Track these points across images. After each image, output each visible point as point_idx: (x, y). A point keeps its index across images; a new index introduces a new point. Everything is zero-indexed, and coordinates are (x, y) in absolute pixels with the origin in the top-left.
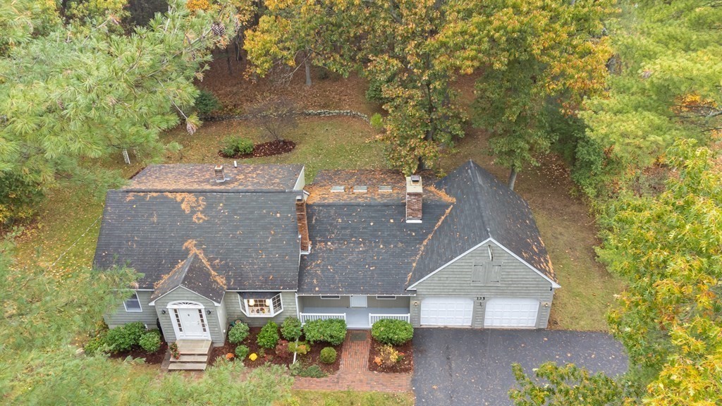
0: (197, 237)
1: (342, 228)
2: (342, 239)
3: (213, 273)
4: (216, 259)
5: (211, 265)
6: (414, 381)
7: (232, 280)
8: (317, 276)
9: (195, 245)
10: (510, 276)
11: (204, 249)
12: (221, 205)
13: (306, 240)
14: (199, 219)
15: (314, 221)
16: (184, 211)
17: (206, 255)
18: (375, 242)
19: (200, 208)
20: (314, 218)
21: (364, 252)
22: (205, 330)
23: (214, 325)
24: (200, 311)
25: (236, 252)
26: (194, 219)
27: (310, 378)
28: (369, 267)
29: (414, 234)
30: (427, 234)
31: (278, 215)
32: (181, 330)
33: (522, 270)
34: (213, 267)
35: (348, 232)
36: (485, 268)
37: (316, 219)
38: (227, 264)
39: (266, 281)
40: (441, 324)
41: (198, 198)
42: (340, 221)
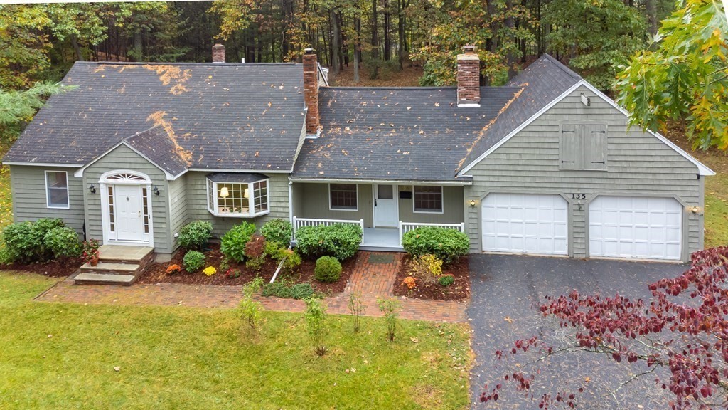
0: (169, 109)
1: (367, 113)
2: (365, 124)
3: (177, 146)
4: (186, 132)
5: (177, 139)
6: (469, 312)
7: (202, 156)
8: (323, 160)
9: (164, 117)
10: (623, 153)
11: (174, 122)
12: (210, 77)
13: (314, 115)
14: (177, 90)
15: (329, 105)
16: (162, 82)
17: (174, 128)
18: (412, 128)
19: (183, 80)
20: (331, 101)
21: (396, 137)
22: (147, 230)
23: (162, 216)
24: (145, 191)
25: (216, 125)
26: (172, 90)
27: (292, 300)
28: (402, 151)
29: (468, 119)
30: (487, 120)
31: (281, 87)
32: (113, 228)
33: (641, 141)
34: (180, 141)
35: (375, 116)
36: (580, 136)
37: (333, 103)
38: (200, 139)
39: (249, 160)
40: (516, 249)
41: (183, 71)
42: (365, 104)
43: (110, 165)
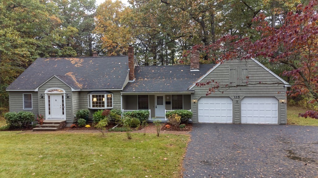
0: (74, 71)
1: (154, 74)
2: (153, 77)
3: (77, 83)
4: (80, 78)
5: (77, 81)
6: (190, 133)
7: (86, 86)
8: (135, 87)
9: (72, 74)
11: (76, 75)
12: (91, 61)
13: (132, 72)
14: (78, 65)
15: (139, 71)
16: (72, 63)
17: (76, 77)
18: (172, 78)
19: (80, 62)
20: (140, 70)
21: (165, 81)
22: (63, 114)
23: (69, 107)
24: (63, 96)
25: (93, 76)
26: (76, 65)
28: (167, 84)
29: (194, 75)
30: (202, 75)
31: (120, 63)
32: (50, 114)
33: (262, 73)
34: (78, 81)
35: (157, 75)
37: (140, 71)
38: (86, 80)
39: (105, 86)
40: (212, 121)
41: (80, 59)
42: (153, 71)
43: (49, 86)
